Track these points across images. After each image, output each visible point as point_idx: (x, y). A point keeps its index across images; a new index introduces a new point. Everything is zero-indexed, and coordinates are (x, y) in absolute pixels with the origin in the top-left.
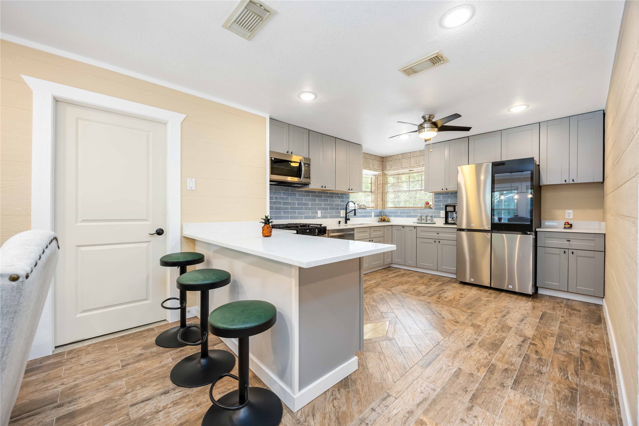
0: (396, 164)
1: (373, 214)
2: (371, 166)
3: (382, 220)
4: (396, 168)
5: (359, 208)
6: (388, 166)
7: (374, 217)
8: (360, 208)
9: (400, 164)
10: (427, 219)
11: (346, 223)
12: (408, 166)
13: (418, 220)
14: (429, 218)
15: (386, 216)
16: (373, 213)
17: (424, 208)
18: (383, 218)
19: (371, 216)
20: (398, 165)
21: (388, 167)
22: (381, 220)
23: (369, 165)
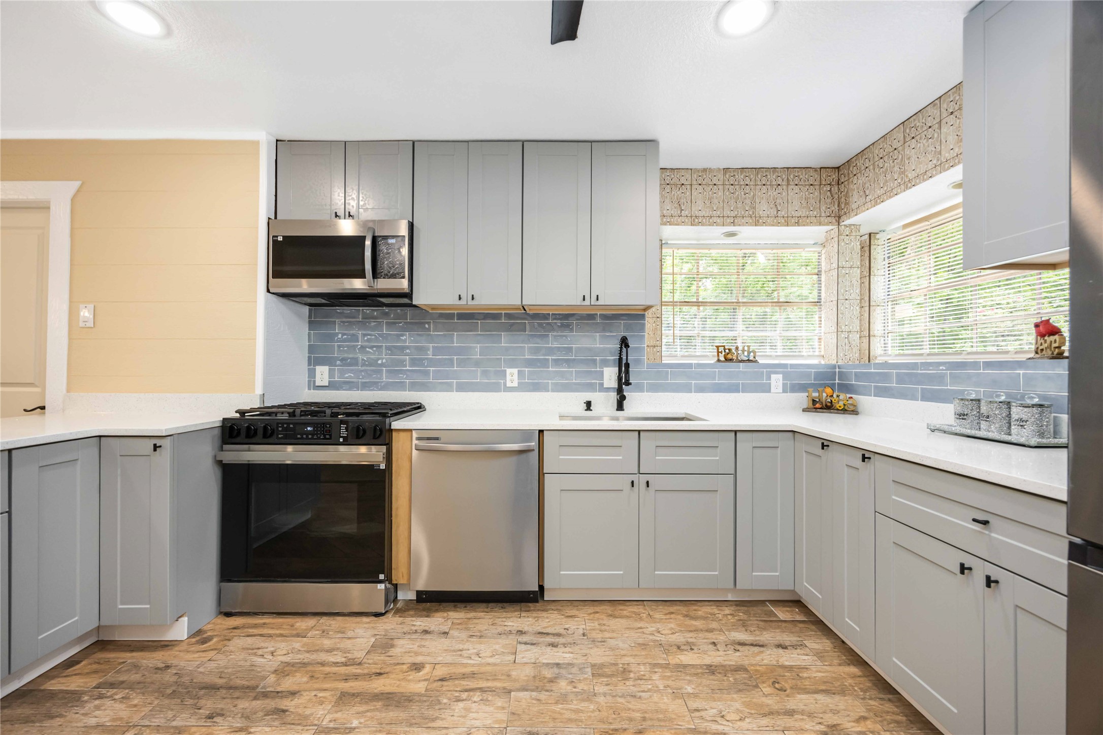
0: (882, 177)
1: (777, 381)
2: (763, 208)
3: (818, 405)
4: (882, 191)
5: (722, 359)
6: (855, 193)
7: (784, 391)
8: (727, 360)
9: (897, 169)
10: (1009, 415)
11: (620, 407)
12: (931, 165)
13: (961, 416)
14: (1016, 412)
15: (846, 388)
16: (780, 376)
17: (1032, 355)
18: (824, 395)
19: (767, 389)
20: (889, 177)
21: (856, 199)
22: (814, 402)
23: (754, 208)
